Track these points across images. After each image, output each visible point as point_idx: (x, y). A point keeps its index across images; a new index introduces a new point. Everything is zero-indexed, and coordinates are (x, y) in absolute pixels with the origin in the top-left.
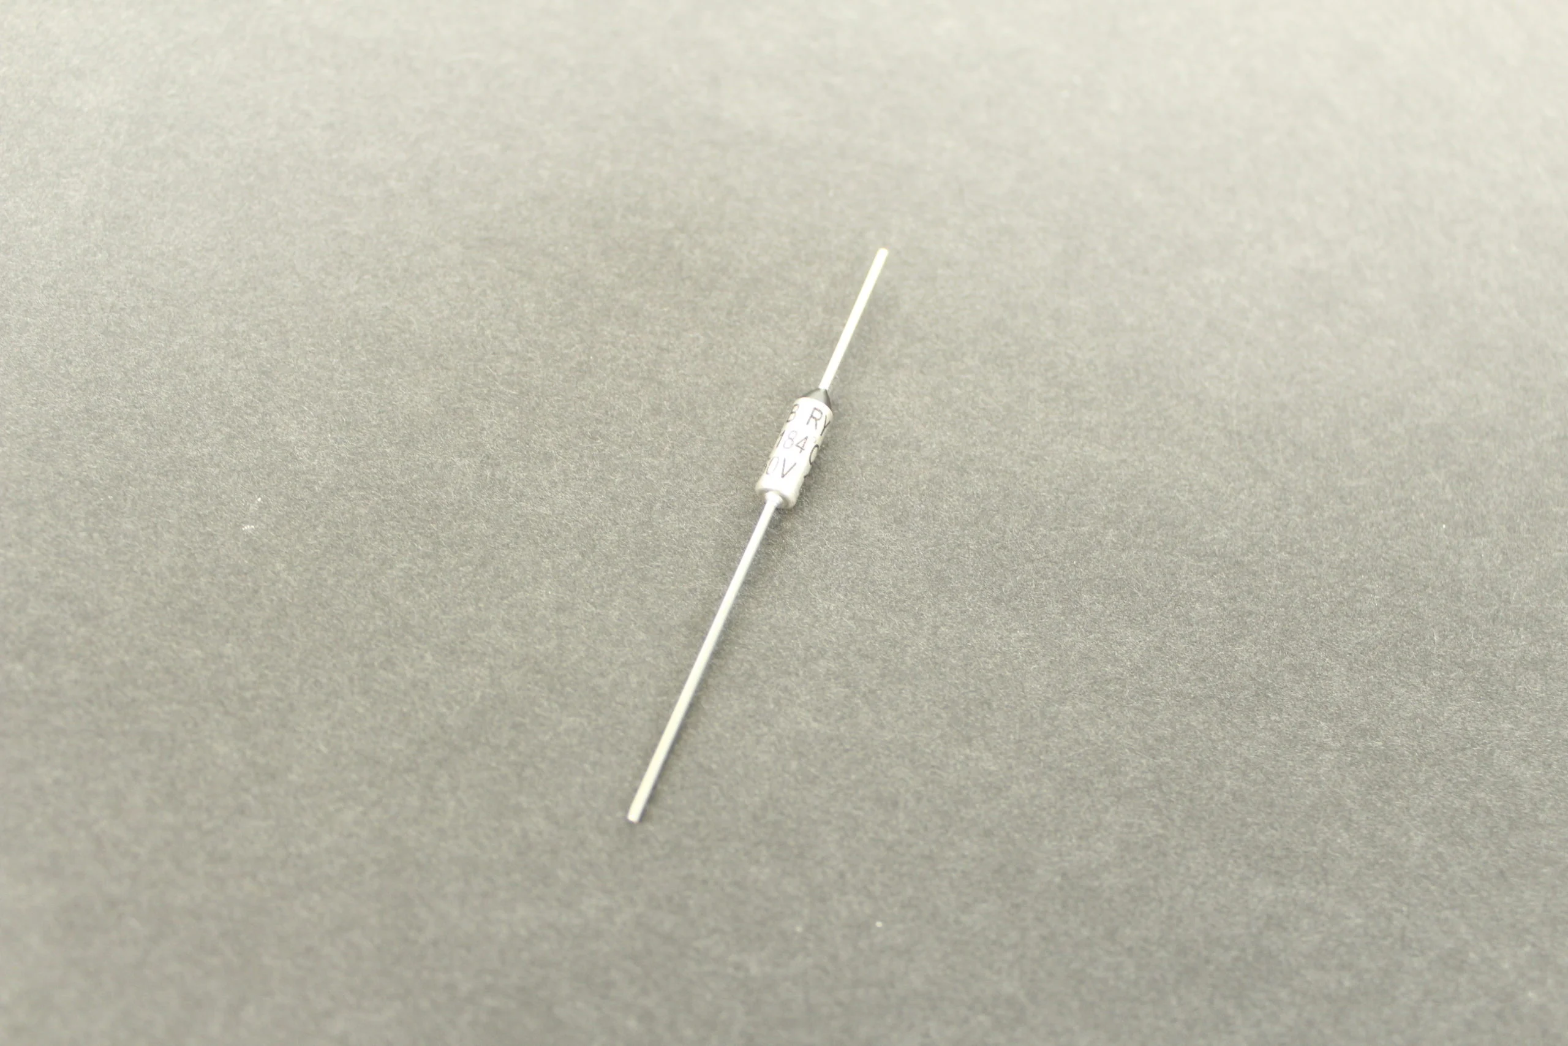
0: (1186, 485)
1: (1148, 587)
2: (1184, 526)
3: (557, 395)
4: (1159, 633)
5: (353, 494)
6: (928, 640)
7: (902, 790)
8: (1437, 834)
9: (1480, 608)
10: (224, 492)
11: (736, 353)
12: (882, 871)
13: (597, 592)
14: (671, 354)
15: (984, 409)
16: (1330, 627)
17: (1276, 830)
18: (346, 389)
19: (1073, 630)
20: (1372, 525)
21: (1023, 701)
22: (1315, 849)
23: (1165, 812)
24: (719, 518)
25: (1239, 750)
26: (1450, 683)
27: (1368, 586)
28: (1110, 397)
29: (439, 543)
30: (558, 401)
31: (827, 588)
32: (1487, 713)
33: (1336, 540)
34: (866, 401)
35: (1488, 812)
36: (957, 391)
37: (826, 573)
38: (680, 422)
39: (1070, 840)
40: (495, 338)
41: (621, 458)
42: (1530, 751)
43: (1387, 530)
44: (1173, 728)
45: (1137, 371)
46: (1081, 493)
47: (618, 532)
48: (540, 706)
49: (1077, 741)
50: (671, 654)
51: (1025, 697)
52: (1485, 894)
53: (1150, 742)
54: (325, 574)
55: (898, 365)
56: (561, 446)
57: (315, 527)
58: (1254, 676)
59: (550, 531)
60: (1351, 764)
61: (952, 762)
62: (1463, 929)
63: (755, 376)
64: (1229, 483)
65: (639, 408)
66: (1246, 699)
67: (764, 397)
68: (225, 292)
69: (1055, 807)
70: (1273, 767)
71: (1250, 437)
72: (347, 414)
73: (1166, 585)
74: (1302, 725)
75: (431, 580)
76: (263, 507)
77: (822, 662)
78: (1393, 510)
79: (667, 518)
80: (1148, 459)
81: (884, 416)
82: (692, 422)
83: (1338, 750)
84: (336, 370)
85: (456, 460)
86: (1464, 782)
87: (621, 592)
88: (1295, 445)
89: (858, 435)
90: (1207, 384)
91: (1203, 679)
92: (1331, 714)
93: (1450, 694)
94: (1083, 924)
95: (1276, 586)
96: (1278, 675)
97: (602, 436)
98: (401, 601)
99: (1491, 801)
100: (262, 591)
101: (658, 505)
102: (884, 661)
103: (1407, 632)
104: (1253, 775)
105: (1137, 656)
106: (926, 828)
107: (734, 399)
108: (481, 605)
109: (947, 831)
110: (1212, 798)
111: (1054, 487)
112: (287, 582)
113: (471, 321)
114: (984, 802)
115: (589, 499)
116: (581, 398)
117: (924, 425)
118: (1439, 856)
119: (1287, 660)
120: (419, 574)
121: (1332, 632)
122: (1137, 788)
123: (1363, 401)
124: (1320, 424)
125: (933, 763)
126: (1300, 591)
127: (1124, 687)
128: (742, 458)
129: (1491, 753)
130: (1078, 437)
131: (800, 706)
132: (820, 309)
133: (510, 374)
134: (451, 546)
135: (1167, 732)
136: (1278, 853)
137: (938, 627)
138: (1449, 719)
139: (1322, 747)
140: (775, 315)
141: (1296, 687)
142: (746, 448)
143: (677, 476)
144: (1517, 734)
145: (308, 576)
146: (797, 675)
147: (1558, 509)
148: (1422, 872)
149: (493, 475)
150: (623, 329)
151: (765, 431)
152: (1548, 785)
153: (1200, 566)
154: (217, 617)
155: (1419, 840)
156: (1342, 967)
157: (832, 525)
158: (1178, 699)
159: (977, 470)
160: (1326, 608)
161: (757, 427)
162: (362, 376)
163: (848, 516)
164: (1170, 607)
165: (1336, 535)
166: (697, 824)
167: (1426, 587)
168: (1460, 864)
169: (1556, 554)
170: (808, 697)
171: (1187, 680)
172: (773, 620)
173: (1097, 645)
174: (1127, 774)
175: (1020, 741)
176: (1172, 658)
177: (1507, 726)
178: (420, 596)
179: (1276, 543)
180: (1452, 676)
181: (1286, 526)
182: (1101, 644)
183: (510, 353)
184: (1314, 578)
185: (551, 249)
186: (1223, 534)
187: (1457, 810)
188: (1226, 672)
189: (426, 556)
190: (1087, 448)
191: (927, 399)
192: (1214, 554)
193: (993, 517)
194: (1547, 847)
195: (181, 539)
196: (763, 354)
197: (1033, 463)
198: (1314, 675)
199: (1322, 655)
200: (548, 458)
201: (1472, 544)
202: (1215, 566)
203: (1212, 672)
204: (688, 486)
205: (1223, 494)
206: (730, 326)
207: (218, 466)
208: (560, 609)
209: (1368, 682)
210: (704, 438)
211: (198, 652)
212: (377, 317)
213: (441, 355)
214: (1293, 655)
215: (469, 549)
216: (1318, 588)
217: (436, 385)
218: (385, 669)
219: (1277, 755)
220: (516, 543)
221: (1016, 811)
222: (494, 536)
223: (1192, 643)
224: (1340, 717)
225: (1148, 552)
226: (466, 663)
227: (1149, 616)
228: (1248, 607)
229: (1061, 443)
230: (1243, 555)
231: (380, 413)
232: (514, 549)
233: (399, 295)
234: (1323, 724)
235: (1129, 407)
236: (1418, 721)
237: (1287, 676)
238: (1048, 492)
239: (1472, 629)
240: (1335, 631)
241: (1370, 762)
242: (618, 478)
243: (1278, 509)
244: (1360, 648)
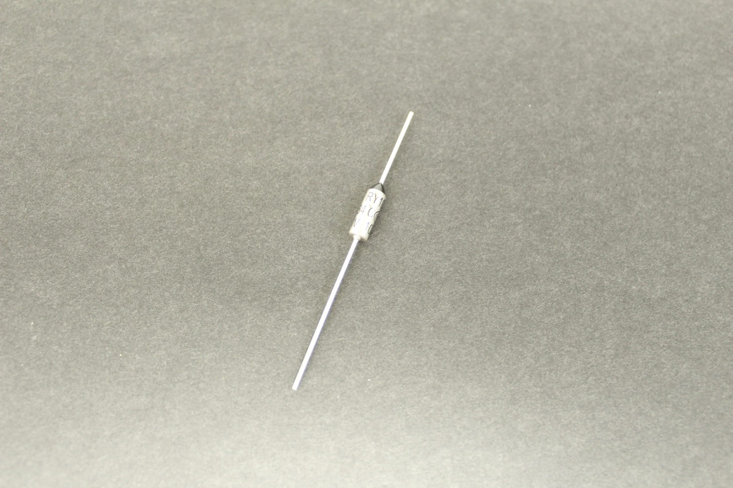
0: (417, 137)
1: (419, 188)
2: (423, 155)
3: (136, 218)
4: (431, 206)
5: (71, 302)
6: (338, 253)
7: (355, 322)
8: (574, 239)
9: (557, 135)
10: (15, 327)
11: (204, 164)
12: (361, 358)
13: (194, 296)
14: (177, 178)
15: (319, 141)
16: (500, 171)
17: (510, 267)
18: (45, 257)
19: (396, 221)
20: (500, 119)
21: (388, 261)
22: (529, 268)
23: (463, 281)
24: (229, 241)
25: (483, 241)
26: (557, 173)
27: (509, 146)
28: (370, 111)
29: (118, 306)
30: (138, 220)
31: (288, 250)
32: (576, 179)
33: (488, 132)
34: (268, 161)
35: (591, 221)
36: (304, 139)
37: (284, 244)
38: (194, 206)
39: (430, 310)
40: (98, 205)
41: (177, 234)
42: (599, 187)
43: (507, 118)
44: (453, 244)
45: (376, 94)
47: (190, 267)
48: (193, 356)
49: (416, 268)
50: (236, 309)
51: (388, 259)
52: (602, 255)
53: (446, 254)
54: (76, 342)
55: (275, 138)
56: (149, 240)
57: (62, 324)
58: (477, 207)
59: (162, 280)
60: (530, 226)
61: (370, 300)
62: (599, 274)
63: (217, 171)
64: (435, 127)
65: (174, 208)
66: (477, 218)
67: (224, 179)
69: (419, 300)
70: (499, 242)
71: (435, 102)
72: (51, 268)
73: (426, 184)
74: (504, 219)
75: (122, 324)
76: (35, 325)
77: (299, 283)
78: (506, 108)
79: (208, 251)
81: (278, 164)
82: (199, 204)
83: (522, 223)
84: (36, 251)
85: (107, 267)
86: (577, 213)
87: (203, 292)
88: (455, 97)
89: (272, 178)
90: (408, 87)
91: (457, 218)
92: (514, 208)
93: (558, 178)
94: (449, 342)
95: (471, 163)
96: (486, 202)
97: (164, 228)
98: (114, 339)
99: (590, 215)
100: (54, 362)
101: (202, 247)
102: (324, 270)
103: (532, 159)
104: (492, 249)
105: (426, 221)
106: (371, 333)
107: (212, 186)
108: (148, 325)
109: (380, 330)
110: (480, 266)
111: (362, 162)
112: (62, 353)
113: (84, 202)
114: (389, 311)
115: (172, 258)
116: (147, 215)
117: (297, 160)
118: (578, 248)
119: (487, 194)
120: (116, 324)
121: (501, 173)
122: (448, 276)
123: (477, 64)
124: (462, 83)
125: (363, 304)
126: (482, 161)
127: (426, 236)
128: (227, 210)
129: (584, 195)
130: (364, 135)
131: (298, 306)
132: (231, 128)
133: (112, 218)
134: (123, 305)
135: (451, 247)
136: (515, 276)
137: (340, 246)
138: (562, 189)
139: (516, 224)
140: (213, 140)
141: (496, 204)
142: (227, 205)
143: (204, 231)
144: (591, 182)
145: (70, 346)
146: (291, 293)
147: (574, 76)
148: (574, 258)
149: (126, 266)
150: (151, 176)
151: (231, 194)
152: (611, 198)
153: (437, 170)
154: (40, 382)
155: (568, 245)
156: (557, 311)
157: (277, 222)
158: (450, 231)
159: (328, 170)
160: (495, 164)
161: (227, 193)
162: (49, 248)
163: (282, 215)
164: (431, 193)
165: (487, 130)
166: (278, 374)
167: (532, 136)
168: (588, 247)
169: (580, 97)
170: (300, 301)
171: (450, 221)
172: (271, 275)
173: (408, 223)
174: (442, 272)
175: (393, 278)
176: (441, 215)
177: (586, 181)
178: (121, 333)
179: (464, 145)
180: (557, 169)
181: (465, 135)
182: (409, 222)
183: (107, 209)
184: (485, 153)
185: (103, 153)
186: (441, 151)
187: (579, 225)
188: (465, 211)
189: (115, 314)
190: (369, 139)
191: (294, 148)
192: (440, 161)
193: (343, 187)
194: (619, 224)
195: (8, 356)
196: (215, 160)
197: (349, 156)
198: (501, 195)
199: (501, 185)
200: (146, 248)
201: (544, 108)
202: (443, 167)
203: (459, 213)
204: (210, 233)
205: (434, 133)
206: (196, 153)
207: (6, 317)
208: (182, 311)
209: (523, 188)
210: (207, 209)
212: (43, 219)
213: (79, 223)
214: (489, 191)
215: (132, 303)
216: (488, 157)
217: (83, 238)
218: (122, 371)
219: (499, 236)
220: (150, 291)
221: (404, 309)
222: (139, 292)
223: (446, 204)
224: (518, 208)
225: (413, 173)
226: (154, 352)
227: (424, 201)
228: (463, 178)
229: (358, 142)
230: (452, 156)
231: (65, 261)
232: (151, 294)
233: (47, 204)
234: (512, 214)
235: (380, 112)
236: (550, 195)
237: (490, 201)
238: (361, 166)
239: (557, 146)
240: (502, 172)
241: (537, 222)
242: (179, 243)
243: (459, 130)
244: (515, 175)
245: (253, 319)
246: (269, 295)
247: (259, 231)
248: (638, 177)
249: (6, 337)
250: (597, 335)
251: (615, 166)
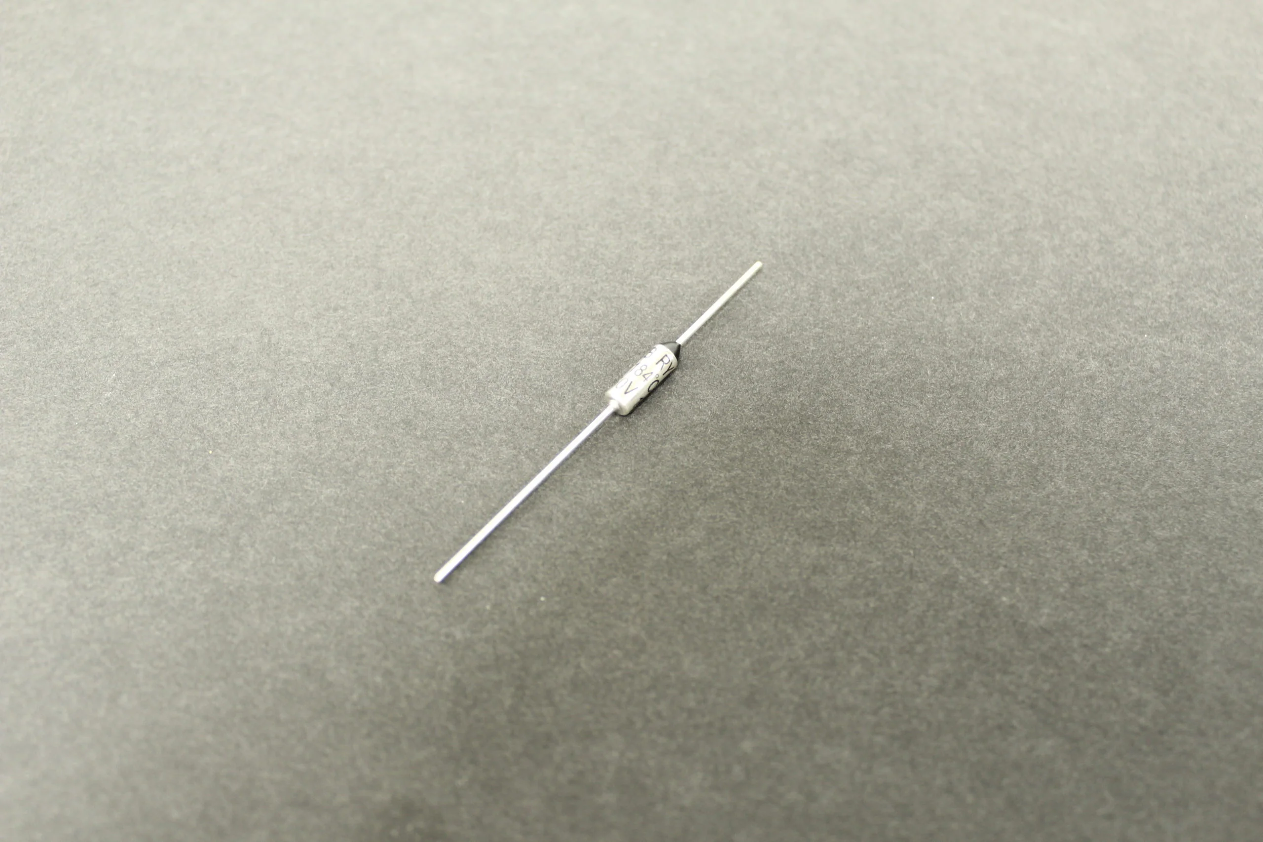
1: (721, 361)
2: (745, 319)
4: (730, 391)
5: (176, 364)
6: (569, 412)
7: (555, 512)
8: (933, 501)
9: (960, 349)
11: (430, 243)
12: (543, 565)
13: (342, 407)
14: (386, 249)
15: (602, 259)
16: (852, 373)
17: (818, 510)
18: (169, 297)
20: (880, 303)
21: (636, 445)
22: (846, 519)
23: (738, 506)
24: (423, 350)
25: (789, 461)
26: (940, 401)
27: (879, 343)
28: (691, 240)
29: (236, 388)
31: (499, 387)
32: (968, 418)
33: (855, 315)
35: (971, 482)
36: (583, 249)
37: (497, 377)
38: (394, 292)
39: (673, 531)
40: (267, 253)
41: (355, 320)
42: (1000, 439)
43: (891, 305)
44: (743, 451)
45: (709, 221)
46: (672, 306)
48: (307, 484)
49: (675, 467)
50: (395, 442)
51: (637, 442)
52: (969, 537)
53: (726, 462)
54: (160, 417)
56: (315, 318)
57: (152, 388)
58: (799, 411)
59: (309, 373)
61: (589, 489)
62: (955, 561)
64: (777, 286)
65: (366, 286)
66: (794, 427)
68: (84, 245)
69: (661, 511)
70: (814, 469)
71: (791, 255)
72: (170, 314)
73: (734, 359)
74: (834, 440)
75: (231, 412)
76: (117, 380)
77: (496, 435)
78: (895, 291)
79: (388, 355)
80: (718, 278)
81: (533, 271)
82: (402, 291)
83: (861, 454)
84: (161, 286)
85: (244, 334)
86: (951, 465)
87: (358, 405)
88: (823, 256)
90: (759, 224)
91: (762, 417)
92: (855, 430)
93: (940, 408)
94: (684, 584)
95: (813, 351)
96: (815, 409)
98: (212, 429)
99: (971, 475)
100: (119, 433)
101: (382, 347)
102: (540, 429)
103: (908, 370)
104: (800, 476)
105: (715, 407)
106: (572, 534)
108: (265, 425)
109: (587, 534)
110: (771, 493)
111: (653, 303)
112: (135, 425)
113: (250, 244)
114: (611, 513)
115: (335, 349)
117: (561, 274)
118: (935, 516)
119: (822, 398)
121: (854, 376)
122: (718, 493)
123: (872, 221)
124: (841, 240)
125: (576, 491)
126: (830, 352)
127: (707, 428)
129: (971, 443)
130: (669, 269)
131: (483, 465)
132: (486, 207)
133: (278, 275)
134: (243, 389)
135: (738, 454)
136: (819, 524)
138: (939, 425)
139: (849, 453)
141: (829, 416)
143: (393, 327)
144: (990, 429)
145: (149, 420)
146: (480, 445)
147: (1016, 277)
148: (924, 527)
149: (270, 341)
150: (353, 237)
152: (1013, 461)
153: (758, 344)
154: (90, 453)
155: (920, 506)
156: (868, 594)
157: (501, 346)
158: (745, 432)
159: (599, 299)
160: (849, 361)
163: (511, 339)
164: (737, 373)
165: (854, 312)
166: (415, 548)
167: (920, 340)
168: (951, 519)
169: (1015, 307)
170: (488, 459)
171: (751, 419)
172: (462, 412)
173: (687, 403)
174: (710, 485)
175: (635, 471)
176: (740, 406)
177: (982, 425)
178: (224, 424)
179: (812, 322)
180: (942, 396)
181: (819, 310)
182: (690, 402)
184: (839, 342)
186: (774, 320)
187: (947, 484)
188: (778, 411)
189: (227, 398)
190: (675, 276)
191: (563, 257)
192: (767, 334)
193: (611, 328)
194: (1013, 501)
195: (64, 406)
196: (448, 242)
197: (638, 290)
198: (842, 406)
199: (847, 392)
200: (306, 326)
201: (953, 308)
202: (768, 342)
203: (769, 412)
204: (402, 332)
205: (773, 295)
206: (425, 226)
207: (85, 357)
208: (318, 421)
209: (881, 407)
210: (411, 301)
211: (78, 477)
212: (187, 249)
214: (826, 395)
215: (256, 390)
216: (843, 349)
218: (203, 473)
219: (818, 461)
221: (634, 517)
222: (272, 380)
223: (754, 394)
224: (861, 431)
225: (720, 339)
226: (257, 463)
227: (723, 380)
228: (793, 367)
229: (657, 274)
230: (788, 333)
231: (192, 310)
234: (849, 437)
235: (704, 246)
236: (918, 428)
237: (822, 409)
238: (649, 307)
239: (955, 364)
240: (856, 375)
241: (884, 459)
242: (354, 333)
243: (812, 300)
244: (874, 385)
245: (412, 463)
246: (447, 438)
247: (469, 350)
248: (1068, 444)
249: (72, 382)
250: (920, 649)
251: (1036, 417)
